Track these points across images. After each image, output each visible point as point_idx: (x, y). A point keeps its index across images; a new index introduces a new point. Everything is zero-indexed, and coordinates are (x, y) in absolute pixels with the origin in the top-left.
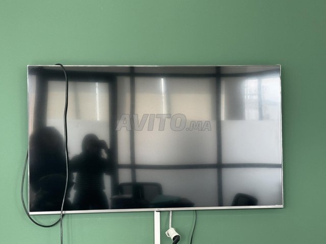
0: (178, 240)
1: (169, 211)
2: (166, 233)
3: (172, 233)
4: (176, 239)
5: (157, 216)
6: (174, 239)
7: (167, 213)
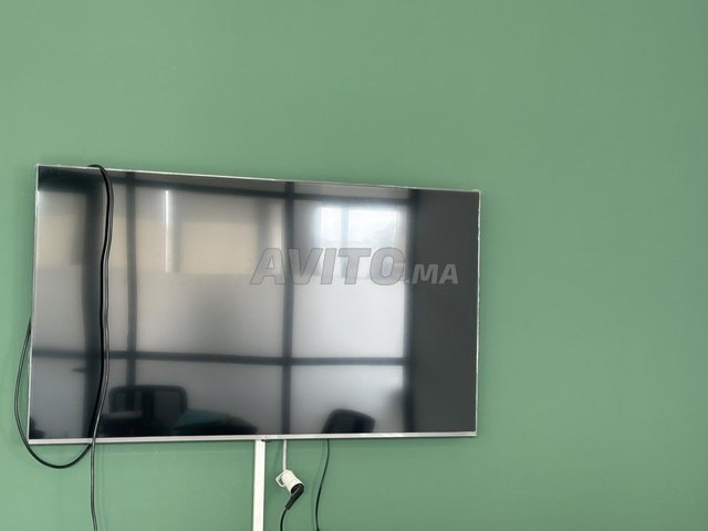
0: (301, 492)
1: (282, 440)
2: (277, 479)
3: (290, 480)
4: (298, 491)
5: (260, 448)
6: (293, 490)
7: (277, 443)
